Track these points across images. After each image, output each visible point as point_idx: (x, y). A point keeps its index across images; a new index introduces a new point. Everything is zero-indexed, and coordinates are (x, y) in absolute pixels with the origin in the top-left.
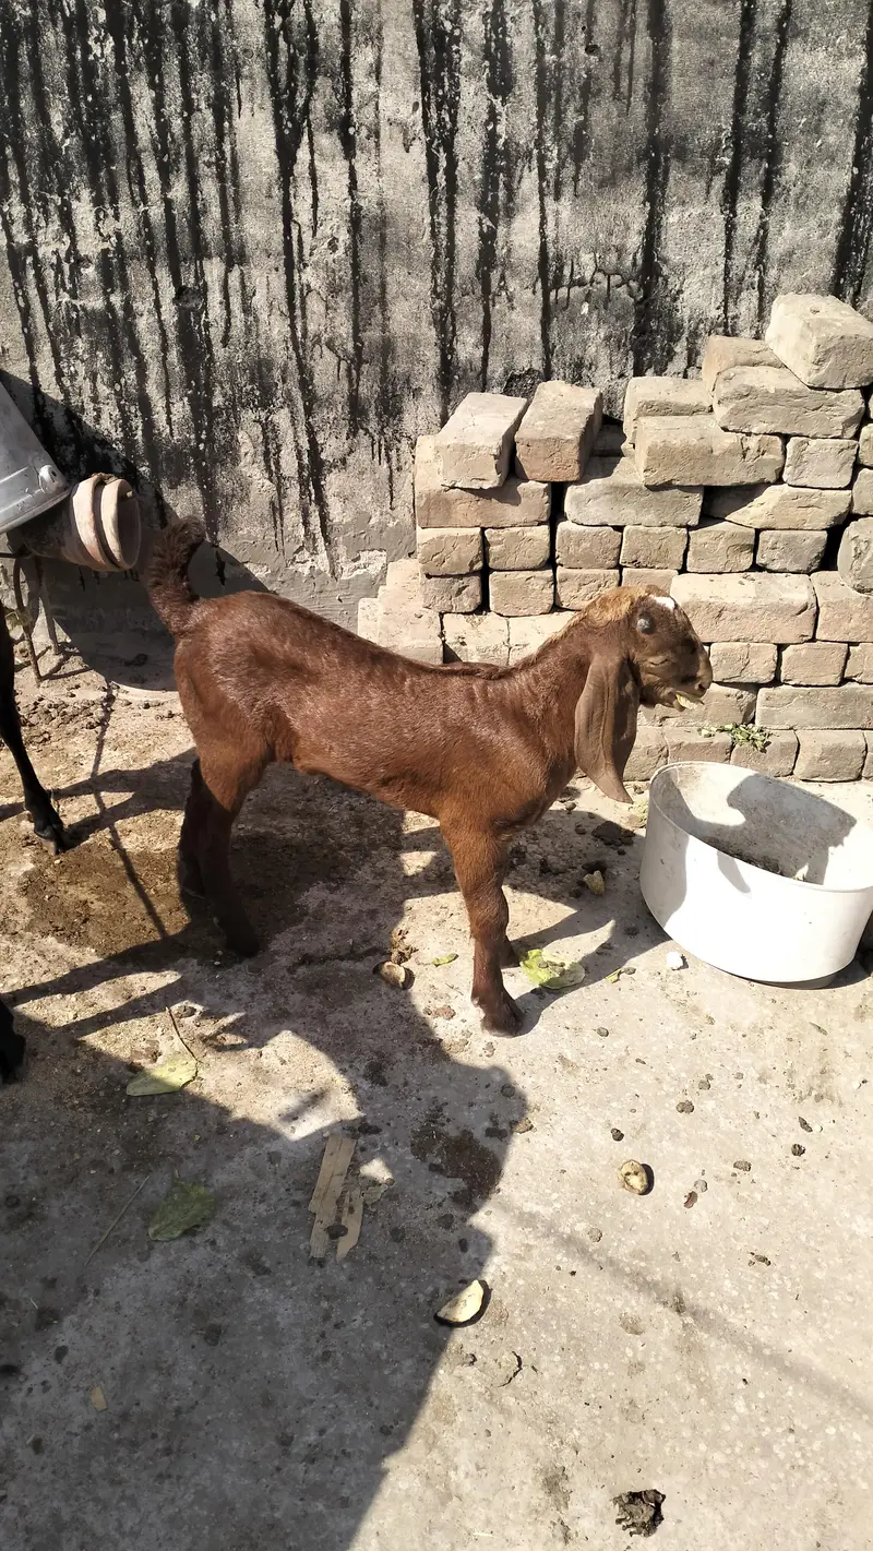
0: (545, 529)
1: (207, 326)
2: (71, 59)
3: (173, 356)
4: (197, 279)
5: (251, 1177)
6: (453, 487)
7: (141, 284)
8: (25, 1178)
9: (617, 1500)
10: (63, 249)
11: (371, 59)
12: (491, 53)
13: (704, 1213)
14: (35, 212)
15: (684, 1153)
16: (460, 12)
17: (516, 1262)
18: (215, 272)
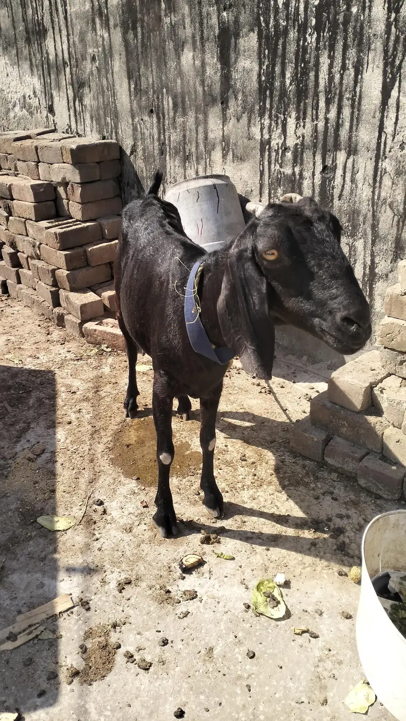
1: (333, 188)
2: (298, 45)
4: (333, 162)
5: (23, 587)
6: (405, 294)
7: (308, 163)
10: (281, 142)
14: (273, 123)
18: (342, 158)
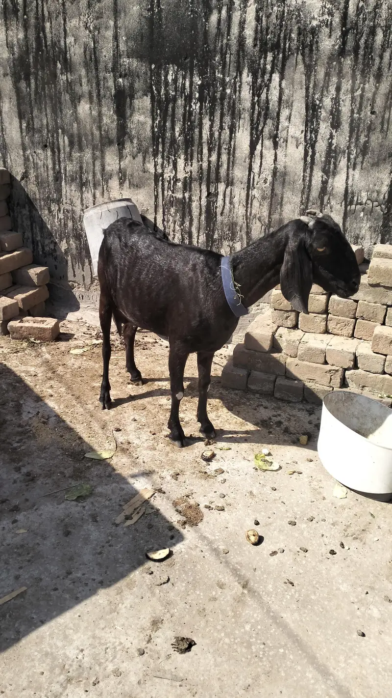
1: (216, 207)
2: (185, 110)
3: (203, 217)
4: (215, 191)
7: (196, 190)
8: (36, 470)
9: (175, 638)
10: (172, 175)
11: (288, 114)
12: (333, 113)
13: (277, 560)
14: (165, 162)
15: (282, 538)
16: (323, 97)
17: (189, 550)
18: (222, 188)
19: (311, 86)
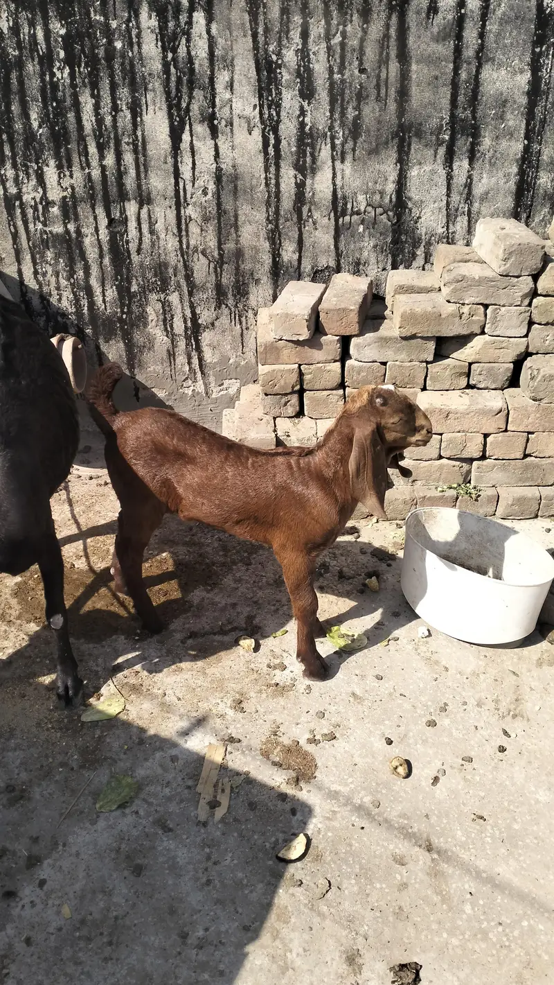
0: (338, 364)
1: (128, 242)
2: (43, 81)
3: (107, 261)
4: (121, 213)
5: (160, 771)
6: (281, 340)
7: (87, 217)
8: (18, 774)
9: (391, 969)
10: (38, 196)
11: (227, 79)
12: (301, 74)
13: (444, 790)
14: (21, 175)
15: (431, 752)
16: (281, 49)
17: (327, 822)
18: (132, 209)
19: (261, 30)
